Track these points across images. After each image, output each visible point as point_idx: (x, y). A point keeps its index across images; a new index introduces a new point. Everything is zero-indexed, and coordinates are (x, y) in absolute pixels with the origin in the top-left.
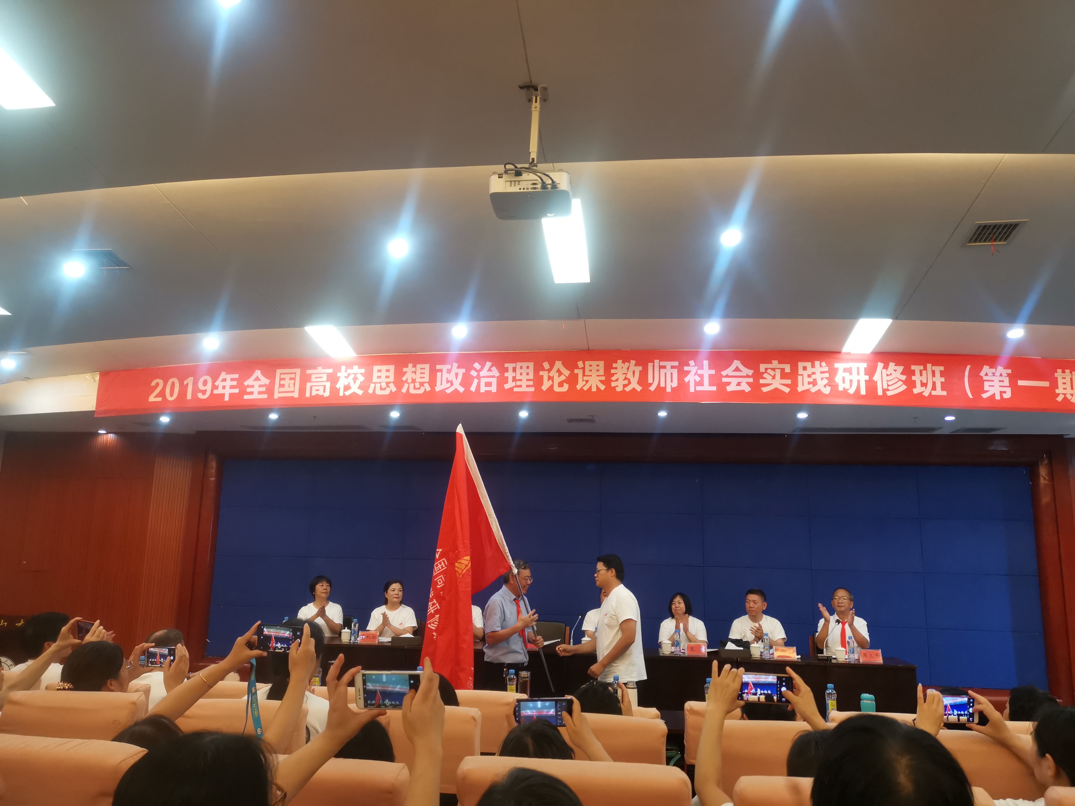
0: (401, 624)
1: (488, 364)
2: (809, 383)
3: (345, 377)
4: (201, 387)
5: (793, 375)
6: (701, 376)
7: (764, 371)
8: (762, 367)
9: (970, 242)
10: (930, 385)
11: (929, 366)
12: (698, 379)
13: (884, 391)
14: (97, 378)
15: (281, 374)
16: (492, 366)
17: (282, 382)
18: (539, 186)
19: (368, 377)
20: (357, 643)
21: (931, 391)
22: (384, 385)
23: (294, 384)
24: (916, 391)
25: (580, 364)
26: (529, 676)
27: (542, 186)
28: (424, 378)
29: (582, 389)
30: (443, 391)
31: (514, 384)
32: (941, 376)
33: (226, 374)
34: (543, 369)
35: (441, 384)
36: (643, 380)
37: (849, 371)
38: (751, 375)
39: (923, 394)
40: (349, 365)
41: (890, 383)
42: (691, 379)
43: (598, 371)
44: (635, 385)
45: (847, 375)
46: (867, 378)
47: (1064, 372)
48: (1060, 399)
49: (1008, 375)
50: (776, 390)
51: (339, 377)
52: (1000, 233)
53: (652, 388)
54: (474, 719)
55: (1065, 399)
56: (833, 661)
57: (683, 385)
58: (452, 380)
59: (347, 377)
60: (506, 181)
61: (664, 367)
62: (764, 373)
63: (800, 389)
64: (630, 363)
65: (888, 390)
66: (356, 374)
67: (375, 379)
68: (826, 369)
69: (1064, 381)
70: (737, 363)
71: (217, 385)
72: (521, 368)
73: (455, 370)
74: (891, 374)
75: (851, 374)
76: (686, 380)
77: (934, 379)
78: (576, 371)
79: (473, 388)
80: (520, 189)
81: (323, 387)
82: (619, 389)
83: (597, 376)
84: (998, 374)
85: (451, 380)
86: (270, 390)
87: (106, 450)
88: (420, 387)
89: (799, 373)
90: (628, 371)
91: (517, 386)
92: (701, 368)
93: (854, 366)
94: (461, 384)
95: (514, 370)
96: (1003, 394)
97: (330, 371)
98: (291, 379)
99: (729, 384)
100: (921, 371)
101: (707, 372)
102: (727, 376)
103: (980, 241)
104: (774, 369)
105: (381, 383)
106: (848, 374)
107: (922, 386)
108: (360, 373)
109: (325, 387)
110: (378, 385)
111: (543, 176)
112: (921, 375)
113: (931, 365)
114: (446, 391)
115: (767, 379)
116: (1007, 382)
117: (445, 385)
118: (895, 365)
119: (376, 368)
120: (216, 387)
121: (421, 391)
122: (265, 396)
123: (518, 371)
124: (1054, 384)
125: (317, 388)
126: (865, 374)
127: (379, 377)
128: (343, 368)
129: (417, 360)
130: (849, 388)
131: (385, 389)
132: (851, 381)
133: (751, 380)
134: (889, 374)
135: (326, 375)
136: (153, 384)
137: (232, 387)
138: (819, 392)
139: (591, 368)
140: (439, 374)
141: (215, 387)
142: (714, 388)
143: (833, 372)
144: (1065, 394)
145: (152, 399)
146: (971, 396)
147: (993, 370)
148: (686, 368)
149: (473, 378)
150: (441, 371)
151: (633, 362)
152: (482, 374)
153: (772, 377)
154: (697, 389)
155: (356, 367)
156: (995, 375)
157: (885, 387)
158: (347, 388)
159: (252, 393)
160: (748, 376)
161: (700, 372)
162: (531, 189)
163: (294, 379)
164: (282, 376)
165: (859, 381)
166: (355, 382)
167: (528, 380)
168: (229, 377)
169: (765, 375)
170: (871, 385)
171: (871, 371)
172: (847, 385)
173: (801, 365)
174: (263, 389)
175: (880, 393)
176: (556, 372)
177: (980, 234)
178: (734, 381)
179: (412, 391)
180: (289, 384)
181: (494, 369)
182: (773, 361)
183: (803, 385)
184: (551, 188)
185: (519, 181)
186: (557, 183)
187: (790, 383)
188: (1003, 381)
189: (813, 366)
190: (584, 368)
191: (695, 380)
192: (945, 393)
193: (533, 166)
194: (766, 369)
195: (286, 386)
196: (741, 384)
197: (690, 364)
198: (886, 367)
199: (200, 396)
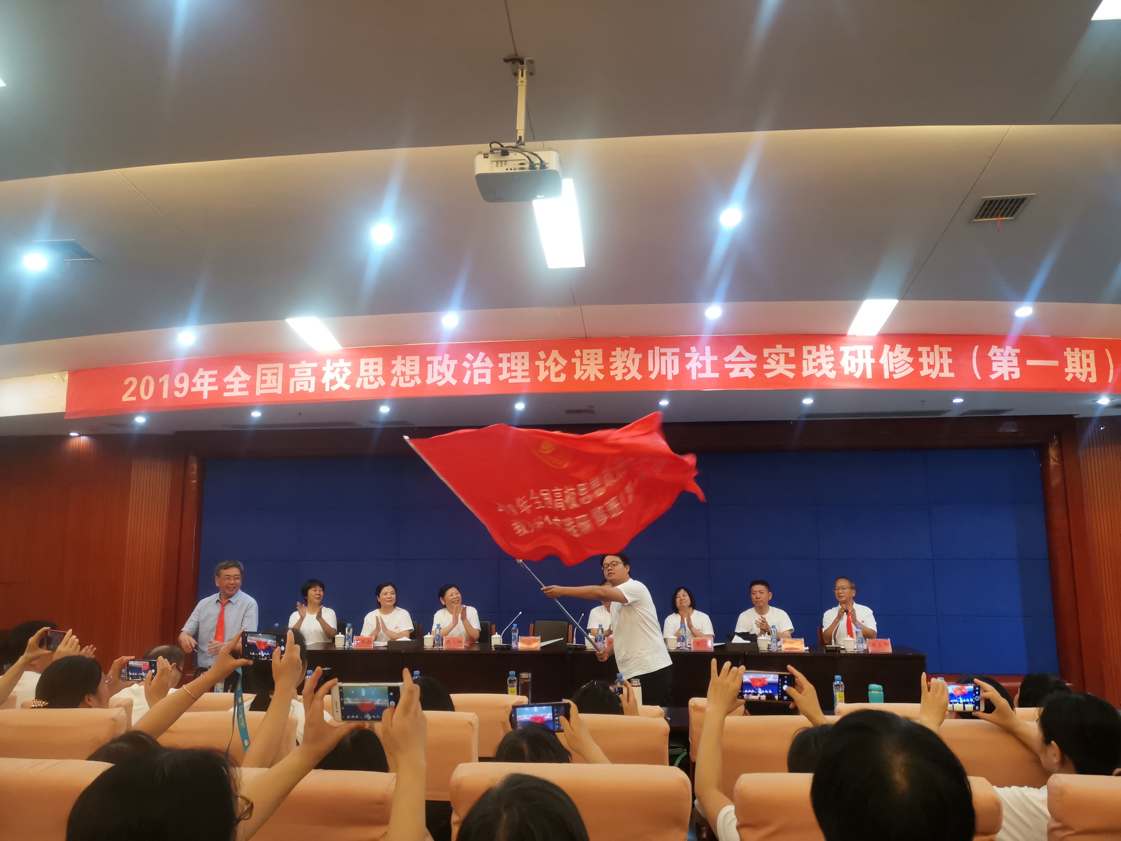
0: (397, 627)
1: (482, 355)
2: (814, 367)
3: (331, 371)
4: (178, 385)
5: (798, 360)
6: (703, 363)
7: (768, 356)
8: (766, 352)
9: (976, 218)
10: (937, 367)
11: (936, 347)
12: (700, 366)
13: (891, 374)
14: (66, 377)
15: (262, 369)
16: (485, 357)
17: (264, 378)
18: (527, 166)
19: (355, 371)
20: (352, 648)
21: (938, 374)
22: (372, 379)
23: (277, 380)
24: (923, 373)
25: (578, 353)
26: (530, 677)
27: (530, 166)
28: (414, 370)
29: (579, 378)
30: (435, 384)
31: (508, 375)
32: (949, 358)
33: (204, 371)
34: (539, 359)
35: (433, 377)
36: (643, 368)
37: (854, 354)
38: (754, 360)
39: (931, 376)
40: (335, 358)
41: (897, 366)
42: (693, 365)
43: (596, 359)
44: (635, 374)
45: (852, 358)
46: (873, 361)
47: (1073, 350)
48: (1069, 378)
49: (1017, 355)
50: (781, 375)
51: (324, 372)
52: (1007, 208)
53: (653, 376)
54: (471, 724)
55: (1075, 378)
56: (842, 652)
57: (684, 372)
58: (444, 372)
59: (333, 371)
60: (492, 161)
61: (665, 354)
62: (767, 358)
63: (805, 373)
64: (629, 351)
65: (894, 373)
66: (342, 368)
67: (362, 373)
68: (832, 352)
69: (1073, 359)
70: (740, 349)
71: (194, 382)
72: (516, 358)
73: (446, 362)
74: (898, 357)
75: (857, 357)
76: (688, 367)
77: (942, 361)
78: (573, 360)
79: (466, 380)
80: (507, 169)
81: (308, 382)
82: (619, 378)
83: (595, 365)
84: (1006, 354)
85: (442, 372)
86: (251, 386)
87: (78, 454)
88: (411, 380)
89: (804, 358)
90: (627, 358)
91: (512, 377)
92: (703, 354)
93: (860, 348)
94: (454, 376)
95: (509, 360)
96: (1012, 375)
97: (315, 365)
98: (273, 374)
99: (732, 370)
100: (928, 353)
101: (709, 358)
102: (730, 362)
103: (986, 217)
104: (778, 354)
105: (369, 377)
106: (854, 357)
107: (929, 368)
108: (347, 367)
109: (309, 382)
110: (366, 379)
111: (531, 156)
112: (928, 357)
113: (938, 346)
114: (438, 383)
115: (772, 364)
116: (1015, 362)
117: (436, 378)
118: (902, 347)
119: (363, 361)
120: (194, 385)
121: (412, 384)
122: (246, 393)
123: (513, 361)
124: (1064, 363)
125: (302, 383)
126: (872, 357)
127: (366, 371)
128: (329, 361)
129: (406, 351)
130: (855, 372)
131: (373, 383)
132: (857, 364)
133: (754, 366)
134: (896, 356)
135: (310, 369)
136: (126, 382)
137: (210, 384)
138: (824, 376)
139: (588, 357)
140: (430, 366)
141: (192, 385)
142: (716, 375)
143: (838, 356)
144: (1074, 374)
145: (125, 398)
146: (979, 378)
147: (1002, 350)
148: (687, 355)
149: (466, 369)
150: (431, 362)
151: (632, 350)
152: (475, 365)
153: (776, 362)
154: (699, 377)
155: (342, 361)
156: (1004, 355)
157: (892, 370)
158: (333, 382)
159: (232, 390)
160: (751, 362)
161: (702, 358)
162: (519, 169)
163: (276, 374)
164: (264, 372)
165: (865, 364)
166: (341, 376)
167: (523, 371)
168: (207, 374)
169: (769, 361)
170: (878, 368)
171: (877, 354)
172: (853, 369)
173: (805, 349)
174: (244, 386)
175: (887, 376)
176: (553, 362)
177: (986, 209)
178: (737, 367)
179: (402, 385)
180: (272, 380)
181: (487, 359)
182: (777, 346)
183: (808, 370)
184: (540, 168)
185: (506, 161)
186: (546, 162)
187: (795, 368)
188: (1012, 361)
189: (818, 350)
190: (581, 357)
191: (697, 367)
192: (952, 375)
193: (521, 145)
194: (770, 354)
195: (269, 382)
196: (744, 370)
197: (691, 350)
198: (892, 349)
199: (177, 394)
